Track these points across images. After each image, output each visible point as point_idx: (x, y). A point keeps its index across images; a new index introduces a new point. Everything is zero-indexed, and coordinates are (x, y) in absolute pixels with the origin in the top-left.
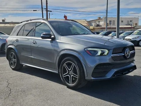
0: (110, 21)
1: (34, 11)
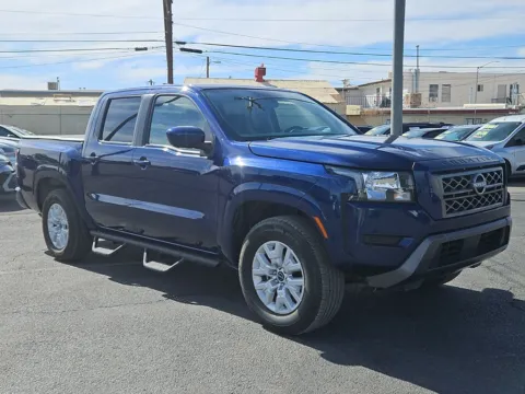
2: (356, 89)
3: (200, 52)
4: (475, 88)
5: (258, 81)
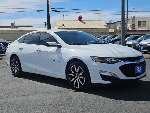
0: (140, 22)
2: (113, 23)
3: (59, 11)
5: (79, 21)
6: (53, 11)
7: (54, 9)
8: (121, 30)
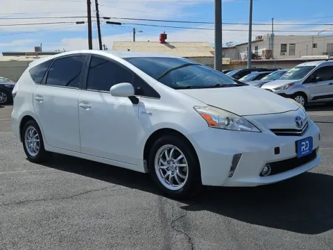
0: (284, 46)
1: (77, 23)
2: (234, 48)
3: (120, 24)
4: (312, 45)
5: (161, 43)
6: (108, 22)
7: (109, 18)
8: (247, 60)
